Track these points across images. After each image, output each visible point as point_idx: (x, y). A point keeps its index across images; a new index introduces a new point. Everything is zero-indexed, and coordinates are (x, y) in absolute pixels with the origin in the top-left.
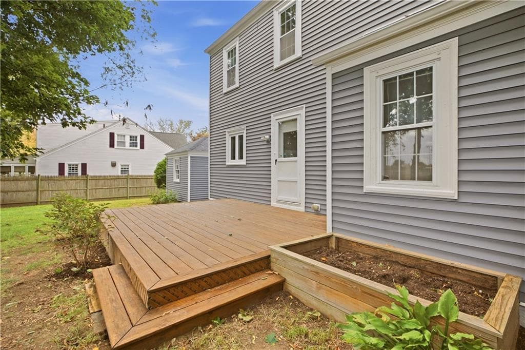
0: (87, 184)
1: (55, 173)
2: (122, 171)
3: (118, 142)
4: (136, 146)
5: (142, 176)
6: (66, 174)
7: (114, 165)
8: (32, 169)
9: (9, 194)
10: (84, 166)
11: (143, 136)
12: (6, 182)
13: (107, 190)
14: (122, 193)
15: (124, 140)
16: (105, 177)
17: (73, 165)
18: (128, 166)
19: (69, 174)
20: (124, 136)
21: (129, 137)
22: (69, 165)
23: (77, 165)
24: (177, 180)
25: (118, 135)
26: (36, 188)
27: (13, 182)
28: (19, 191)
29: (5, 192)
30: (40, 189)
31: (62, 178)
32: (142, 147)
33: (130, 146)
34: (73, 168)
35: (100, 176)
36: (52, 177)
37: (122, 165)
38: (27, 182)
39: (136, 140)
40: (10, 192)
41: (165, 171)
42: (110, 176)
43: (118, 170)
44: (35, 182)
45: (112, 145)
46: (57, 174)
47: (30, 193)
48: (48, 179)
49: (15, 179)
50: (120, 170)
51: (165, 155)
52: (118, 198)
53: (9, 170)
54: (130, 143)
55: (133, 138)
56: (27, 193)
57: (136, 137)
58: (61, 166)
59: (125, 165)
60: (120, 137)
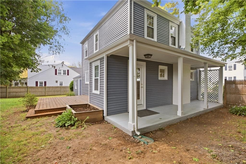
0: (45, 90)
1: (35, 85)
2: (60, 84)
3: (58, 73)
4: (66, 74)
5: (67, 86)
6: (39, 86)
7: (57, 82)
8: (26, 83)
9: (18, 93)
10: (45, 82)
11: (69, 70)
12: (16, 89)
13: (53, 92)
14: (59, 93)
15: (61, 72)
16: (52, 87)
17: (41, 82)
18: (62, 82)
19: (40, 85)
20: (61, 70)
21: (63, 70)
22: (40, 82)
23: (43, 82)
24: (76, 88)
25: (58, 70)
26: (27, 91)
27: (19, 89)
28: (21, 92)
29: (16, 92)
30: (28, 91)
31: (37, 87)
32: (68, 74)
33: (63, 74)
34: (41, 83)
35: (51, 87)
36: (32, 87)
37: (60, 82)
38: (24, 89)
39: (66, 72)
40: (18, 92)
41: (73, 85)
42: (54, 87)
43: (58, 84)
44: (26, 89)
45: (56, 74)
46: (35, 86)
47: (25, 93)
48: (31, 88)
49: (20, 88)
50: (59, 84)
51: (73, 78)
52: (57, 95)
53: (18, 84)
54: (63, 73)
55: (64, 71)
56: (24, 93)
57: (66, 71)
58: (37, 83)
59: (61, 82)
60: (59, 71)
